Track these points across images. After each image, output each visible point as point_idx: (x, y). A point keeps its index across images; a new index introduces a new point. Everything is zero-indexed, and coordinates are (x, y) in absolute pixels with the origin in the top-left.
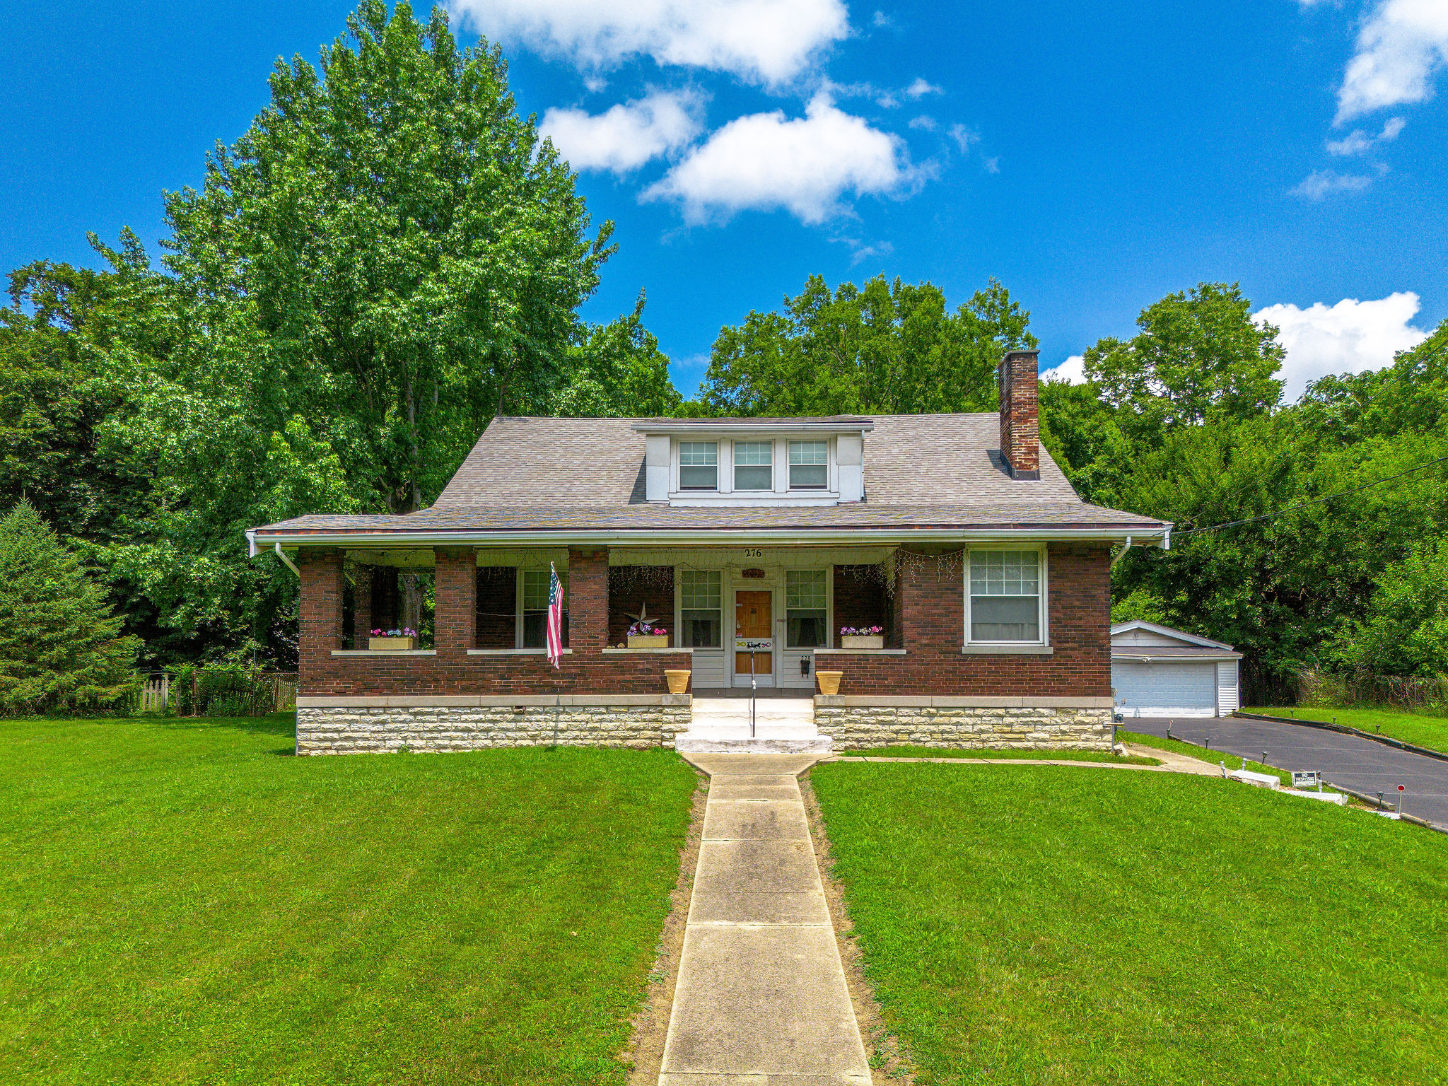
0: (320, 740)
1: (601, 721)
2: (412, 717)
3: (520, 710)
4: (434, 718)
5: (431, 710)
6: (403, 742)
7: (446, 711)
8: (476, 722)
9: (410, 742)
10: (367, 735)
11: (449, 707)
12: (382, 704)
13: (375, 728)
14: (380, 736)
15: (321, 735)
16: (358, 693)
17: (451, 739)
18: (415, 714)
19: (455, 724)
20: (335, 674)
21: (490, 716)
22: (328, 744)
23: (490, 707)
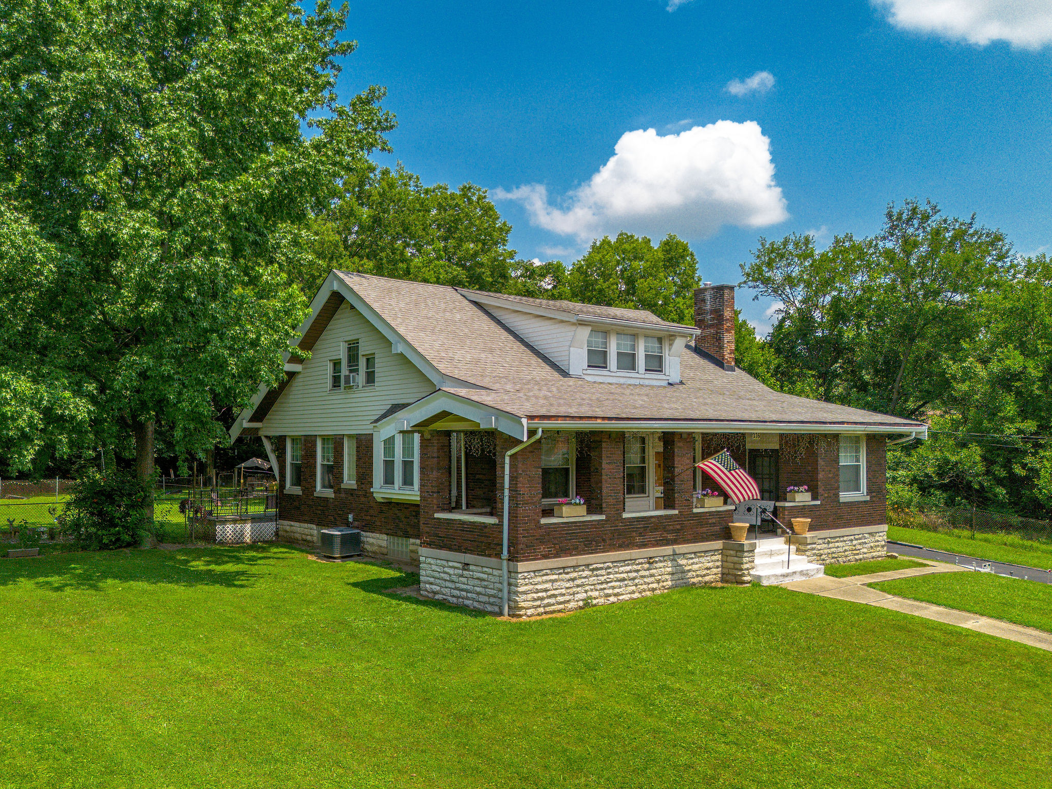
0: (535, 600)
1: (692, 564)
2: (590, 573)
3: (650, 561)
4: (603, 572)
5: (602, 565)
6: (585, 595)
7: (610, 564)
8: (627, 572)
9: (590, 593)
10: (563, 591)
11: (612, 562)
12: (574, 564)
13: (568, 585)
14: (571, 591)
15: (535, 596)
16: (557, 556)
17: (613, 588)
18: (593, 570)
19: (616, 575)
20: (542, 541)
21: (635, 567)
22: (538, 603)
23: (635, 560)
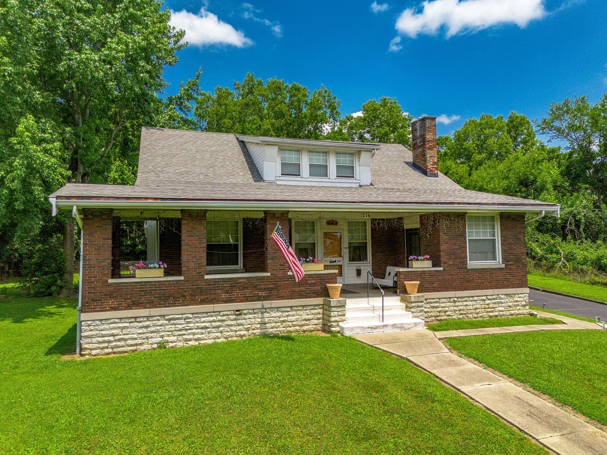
0: (99, 343)
1: (287, 316)
2: (167, 322)
3: (238, 313)
4: (182, 321)
5: (180, 316)
6: (161, 339)
7: (191, 316)
8: (211, 322)
9: (166, 338)
10: (135, 336)
11: (193, 314)
12: (147, 314)
13: (141, 331)
14: (144, 336)
15: (100, 339)
16: (128, 307)
17: (194, 334)
18: (169, 320)
19: (197, 324)
20: (111, 296)
21: (220, 318)
22: (106, 345)
23: (220, 312)
